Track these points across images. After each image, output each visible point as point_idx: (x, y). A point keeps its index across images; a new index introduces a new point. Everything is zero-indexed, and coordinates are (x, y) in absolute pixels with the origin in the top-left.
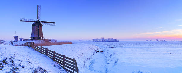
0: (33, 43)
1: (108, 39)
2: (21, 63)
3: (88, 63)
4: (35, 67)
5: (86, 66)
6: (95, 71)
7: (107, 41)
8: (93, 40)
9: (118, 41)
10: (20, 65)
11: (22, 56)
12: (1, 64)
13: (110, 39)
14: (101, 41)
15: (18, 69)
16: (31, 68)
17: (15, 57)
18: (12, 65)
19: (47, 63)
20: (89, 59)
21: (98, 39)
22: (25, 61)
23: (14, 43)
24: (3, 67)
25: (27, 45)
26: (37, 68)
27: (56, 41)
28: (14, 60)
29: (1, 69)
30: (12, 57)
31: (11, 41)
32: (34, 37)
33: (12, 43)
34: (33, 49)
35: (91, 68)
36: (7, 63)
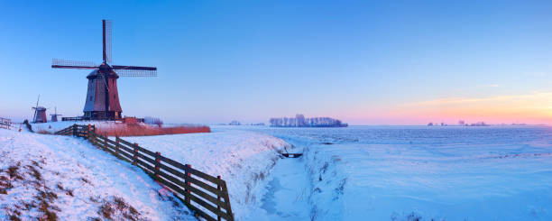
0: (93, 126)
1: (317, 119)
2: (63, 180)
3: (259, 189)
4: (103, 196)
5: (254, 198)
6: (279, 214)
7: (313, 126)
8: (272, 121)
9: (346, 126)
10: (61, 188)
11: (62, 162)
12: (3, 178)
13: (321, 119)
14: (295, 126)
15: (55, 196)
16: (91, 199)
17: (43, 162)
18: (38, 184)
19: (138, 187)
20: (262, 175)
21: (286, 120)
22: (73, 175)
23: (34, 126)
24: (10, 186)
25: (74, 132)
26: (109, 199)
27: (159, 123)
28: (41, 171)
29: (5, 193)
30: (36, 163)
31: (26, 122)
32: (92, 112)
33: (29, 127)
34: (94, 145)
35: (268, 203)
36: (21, 178)
